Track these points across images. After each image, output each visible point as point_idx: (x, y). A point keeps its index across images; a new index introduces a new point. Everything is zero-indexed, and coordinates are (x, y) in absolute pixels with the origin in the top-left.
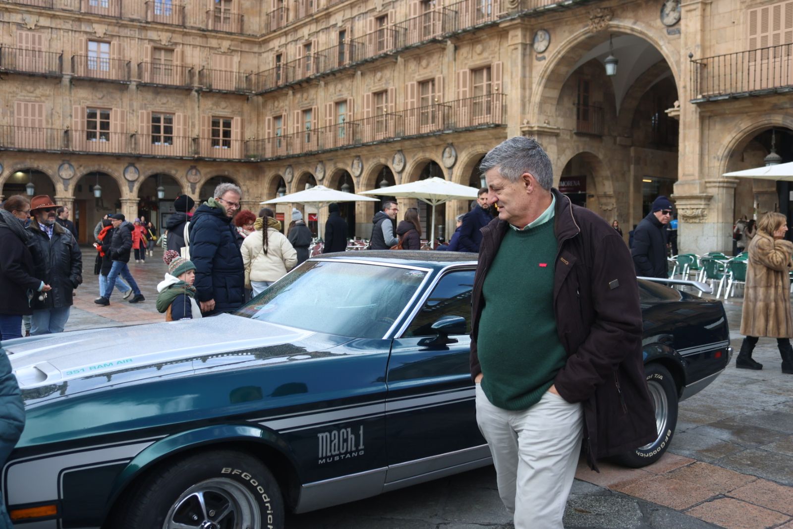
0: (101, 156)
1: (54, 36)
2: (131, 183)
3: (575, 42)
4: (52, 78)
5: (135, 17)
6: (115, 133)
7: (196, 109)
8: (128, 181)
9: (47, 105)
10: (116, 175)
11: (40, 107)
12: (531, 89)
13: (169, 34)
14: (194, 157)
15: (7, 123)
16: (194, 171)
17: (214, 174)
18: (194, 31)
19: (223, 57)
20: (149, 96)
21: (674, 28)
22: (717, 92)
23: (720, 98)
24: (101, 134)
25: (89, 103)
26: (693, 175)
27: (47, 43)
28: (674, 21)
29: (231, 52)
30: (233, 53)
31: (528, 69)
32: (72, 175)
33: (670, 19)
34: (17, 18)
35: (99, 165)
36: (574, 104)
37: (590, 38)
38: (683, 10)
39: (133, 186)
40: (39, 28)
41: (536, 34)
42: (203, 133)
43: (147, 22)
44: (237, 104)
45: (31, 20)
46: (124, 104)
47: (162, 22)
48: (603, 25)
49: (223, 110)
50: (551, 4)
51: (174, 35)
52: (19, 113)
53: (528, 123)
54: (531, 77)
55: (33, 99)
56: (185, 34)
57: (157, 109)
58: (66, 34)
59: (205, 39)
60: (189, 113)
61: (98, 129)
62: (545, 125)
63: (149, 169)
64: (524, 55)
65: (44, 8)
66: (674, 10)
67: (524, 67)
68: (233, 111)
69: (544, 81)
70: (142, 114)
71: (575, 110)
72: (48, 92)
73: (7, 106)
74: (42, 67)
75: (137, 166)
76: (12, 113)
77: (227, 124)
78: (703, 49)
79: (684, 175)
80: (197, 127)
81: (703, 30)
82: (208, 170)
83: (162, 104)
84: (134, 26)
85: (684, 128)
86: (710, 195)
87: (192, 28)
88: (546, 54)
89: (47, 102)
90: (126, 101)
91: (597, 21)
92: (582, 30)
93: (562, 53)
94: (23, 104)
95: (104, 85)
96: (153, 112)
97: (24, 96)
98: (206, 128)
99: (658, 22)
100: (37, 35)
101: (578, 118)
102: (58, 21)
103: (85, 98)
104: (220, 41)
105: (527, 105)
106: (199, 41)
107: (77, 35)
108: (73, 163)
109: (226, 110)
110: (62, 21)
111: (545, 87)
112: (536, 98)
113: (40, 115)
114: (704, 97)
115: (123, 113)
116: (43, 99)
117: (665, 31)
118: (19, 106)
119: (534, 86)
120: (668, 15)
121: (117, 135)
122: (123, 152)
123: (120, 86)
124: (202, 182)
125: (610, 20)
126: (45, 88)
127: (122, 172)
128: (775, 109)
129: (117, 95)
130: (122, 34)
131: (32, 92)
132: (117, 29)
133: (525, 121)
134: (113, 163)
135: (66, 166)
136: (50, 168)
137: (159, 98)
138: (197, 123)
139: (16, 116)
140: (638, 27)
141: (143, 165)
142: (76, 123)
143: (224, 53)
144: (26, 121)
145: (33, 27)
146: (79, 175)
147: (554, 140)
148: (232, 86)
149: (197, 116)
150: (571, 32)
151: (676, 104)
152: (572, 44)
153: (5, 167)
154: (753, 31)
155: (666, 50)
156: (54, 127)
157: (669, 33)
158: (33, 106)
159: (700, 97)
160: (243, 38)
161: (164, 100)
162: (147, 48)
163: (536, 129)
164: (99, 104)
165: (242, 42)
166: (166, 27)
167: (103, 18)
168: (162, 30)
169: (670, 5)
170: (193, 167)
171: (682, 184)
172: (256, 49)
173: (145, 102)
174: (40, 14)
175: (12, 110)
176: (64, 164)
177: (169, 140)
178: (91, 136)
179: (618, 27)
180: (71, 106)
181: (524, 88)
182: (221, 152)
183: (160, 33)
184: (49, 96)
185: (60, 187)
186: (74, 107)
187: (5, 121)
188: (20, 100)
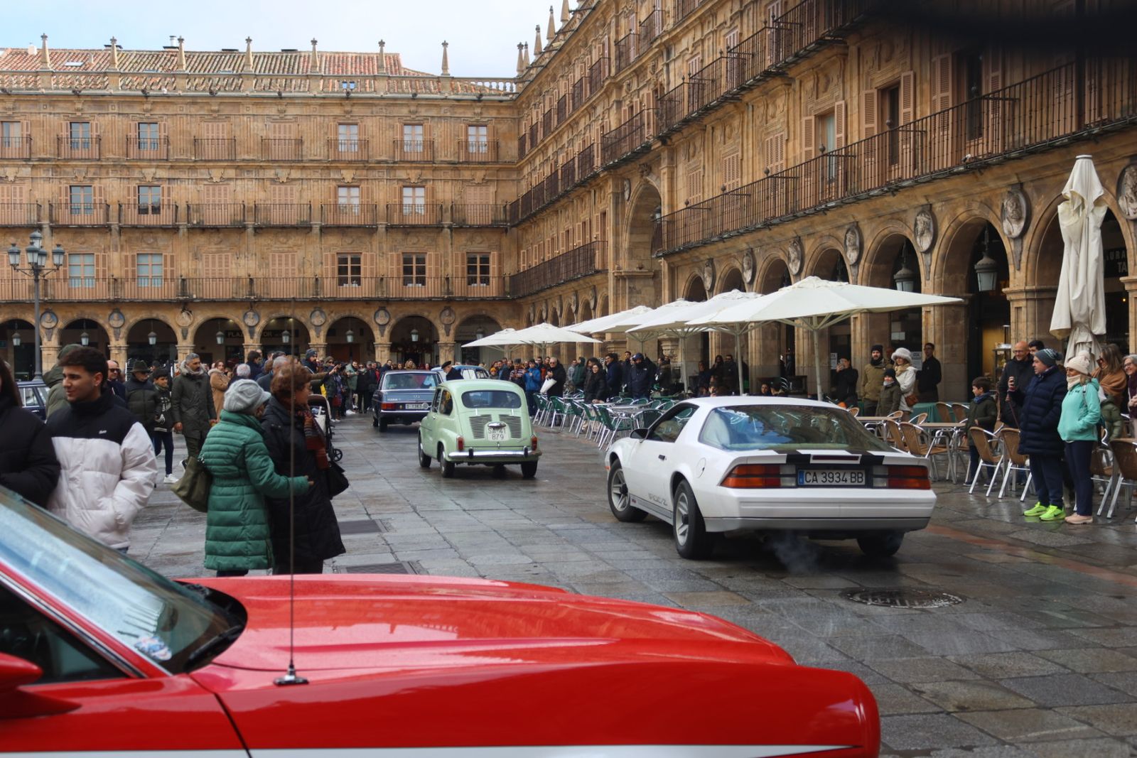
0: (349, 301)
1: (305, 186)
2: (382, 327)
3: (639, 193)
4: (303, 228)
5: (383, 158)
6: (365, 278)
7: (450, 246)
8: (379, 325)
9: (300, 254)
10: (366, 319)
11: (293, 259)
12: (622, 235)
13: (419, 171)
14: (443, 298)
15: (263, 274)
16: (447, 312)
17: (470, 314)
18: (443, 165)
19: (478, 188)
20: (399, 237)
24: (353, 279)
25: (339, 250)
27: (298, 194)
29: (486, 182)
30: (489, 184)
31: (620, 216)
32: (323, 321)
34: (270, 174)
35: (350, 310)
39: (384, 330)
40: (290, 180)
41: (624, 183)
42: (457, 272)
43: (395, 163)
44: (494, 238)
45: (283, 174)
46: (374, 247)
47: (409, 159)
49: (478, 246)
51: (424, 172)
52: (274, 264)
53: (618, 269)
54: (622, 224)
55: (286, 249)
56: (435, 169)
57: (408, 250)
58: (316, 183)
59: (457, 172)
60: (442, 251)
61: (349, 275)
62: (637, 270)
63: (401, 312)
64: (617, 203)
65: (294, 161)
68: (489, 246)
70: (392, 256)
72: (299, 242)
73: (263, 259)
74: (293, 219)
75: (388, 309)
76: (268, 265)
77: (485, 260)
80: (450, 266)
82: (464, 310)
83: (412, 245)
84: (382, 168)
87: (442, 162)
88: (629, 202)
89: (299, 251)
90: (375, 244)
93: (634, 202)
94: (277, 255)
95: (353, 230)
96: (403, 253)
97: (278, 247)
98: (459, 266)
100: (289, 187)
102: (308, 172)
103: (335, 244)
104: (473, 172)
105: (620, 252)
106: (450, 175)
107: (327, 183)
108: (324, 310)
109: (482, 245)
110: (312, 171)
111: (631, 234)
112: (626, 244)
113: (293, 264)
115: (372, 256)
116: (295, 249)
118: (274, 256)
119: (624, 233)
121: (367, 280)
122: (373, 296)
123: (370, 230)
124: (457, 323)
126: (297, 238)
127: (373, 316)
129: (367, 239)
130: (371, 177)
131: (285, 243)
132: (365, 172)
134: (364, 308)
135: (317, 313)
136: (303, 315)
137: (409, 239)
138: (450, 261)
139: (271, 268)
141: (394, 308)
142: (327, 269)
143: (478, 184)
144: (280, 271)
145: (285, 181)
146: (330, 321)
148: (488, 220)
149: (450, 255)
153: (262, 315)
156: (305, 275)
158: (287, 256)
160: (498, 166)
161: (415, 240)
162: (395, 188)
163: (623, 274)
164: (349, 249)
165: (498, 171)
166: (414, 165)
167: (350, 164)
168: (411, 168)
170: (446, 308)
172: (514, 176)
173: (395, 244)
174: (291, 168)
175: (267, 261)
176: (315, 311)
177: (422, 281)
178: (342, 281)
180: (321, 253)
181: (616, 235)
182: (479, 290)
183: (408, 171)
184: (301, 245)
185: (312, 333)
186: (324, 254)
187: (260, 274)
188: (274, 252)
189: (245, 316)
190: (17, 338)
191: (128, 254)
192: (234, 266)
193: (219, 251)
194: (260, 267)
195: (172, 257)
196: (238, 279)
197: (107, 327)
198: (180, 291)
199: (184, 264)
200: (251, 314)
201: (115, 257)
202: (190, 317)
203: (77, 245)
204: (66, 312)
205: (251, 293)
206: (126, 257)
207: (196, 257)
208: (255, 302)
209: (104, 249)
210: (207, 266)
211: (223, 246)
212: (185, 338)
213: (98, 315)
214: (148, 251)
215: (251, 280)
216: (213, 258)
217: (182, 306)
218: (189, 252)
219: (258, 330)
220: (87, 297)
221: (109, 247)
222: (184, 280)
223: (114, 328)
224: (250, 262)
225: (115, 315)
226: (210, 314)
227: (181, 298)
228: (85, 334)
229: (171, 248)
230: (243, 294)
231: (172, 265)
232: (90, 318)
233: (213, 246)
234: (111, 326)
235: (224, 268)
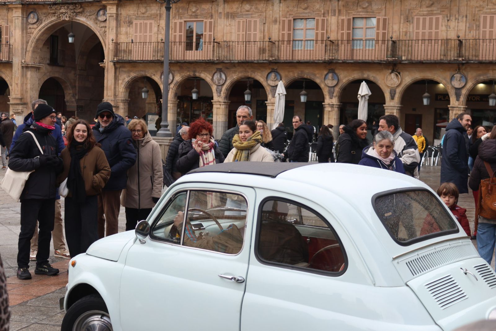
15: (473, 36)
52: (485, 27)
73: (474, 20)
76: (478, 26)
94: (488, 16)
97: (490, 9)
118: (485, 18)
139: (482, 29)
153: (469, 79)
175: (478, 23)
187: (471, 35)
188: (486, 13)
189: (452, 78)
190: (248, 94)
191: (344, 18)
192: (444, 28)
193: (431, 14)
194: (470, 29)
195: (385, 20)
196: (447, 41)
197: (322, 86)
198: (389, 53)
199: (396, 27)
200: (458, 76)
201: (333, 20)
202: (398, 79)
203: (300, 10)
204: (289, 72)
205: (460, 55)
206: (343, 20)
207: (408, 20)
208: (463, 64)
209: (324, 14)
210: (418, 28)
211: (435, 9)
212: (392, 98)
213: (315, 75)
214: (363, 14)
215: (461, 42)
216: (424, 20)
217: (391, 67)
218: (401, 15)
219: (464, 92)
220: (306, 57)
221: (328, 11)
222: (394, 42)
223: (329, 87)
224: (460, 24)
225: (330, 75)
226: (418, 75)
227: (390, 59)
228: (304, 92)
229: (384, 11)
230: (452, 56)
231: (384, 28)
232: (308, 77)
233: (425, 9)
234: (326, 85)
235: (434, 30)
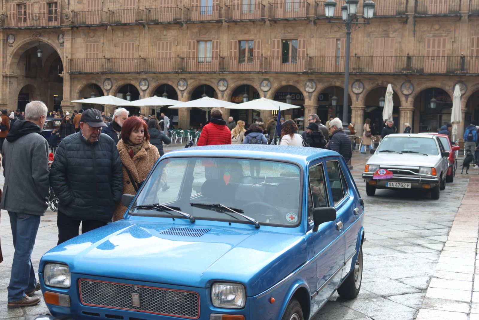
3: (25, 42)
12: (6, 58)
21: (62, 44)
22: (75, 71)
23: (76, 73)
26: (68, 98)
28: (62, 42)
31: (5, 50)
33: (61, 41)
36: (24, 64)
37: (31, 42)
38: (65, 40)
41: (9, 36)
48: (37, 38)
50: (16, 27)
53: (5, 72)
54: (6, 53)
62: (12, 74)
64: (4, 44)
66: (62, 38)
67: (4, 49)
69: (12, 56)
71: (25, 67)
78: (72, 54)
79: (65, 98)
81: (72, 47)
85: (65, 82)
86: (73, 105)
88: (13, 45)
91: (34, 36)
92: (28, 38)
93: (20, 46)
99: (57, 41)
101: (26, 70)
105: (5, 65)
111: (12, 58)
112: (9, 62)
114: (71, 72)
117: (59, 45)
119: (8, 57)
120: (60, 39)
125: (39, 37)
128: (93, 78)
133: (4, 72)
140: (50, 42)
147: (16, 79)
150: (24, 38)
151: (62, 72)
152: (24, 43)
154: (87, 51)
155: (59, 52)
157: (61, 46)
159: (69, 72)
163: (9, 75)
169: (61, 36)
171: (64, 101)
179: (42, 40)
181: (3, 58)
